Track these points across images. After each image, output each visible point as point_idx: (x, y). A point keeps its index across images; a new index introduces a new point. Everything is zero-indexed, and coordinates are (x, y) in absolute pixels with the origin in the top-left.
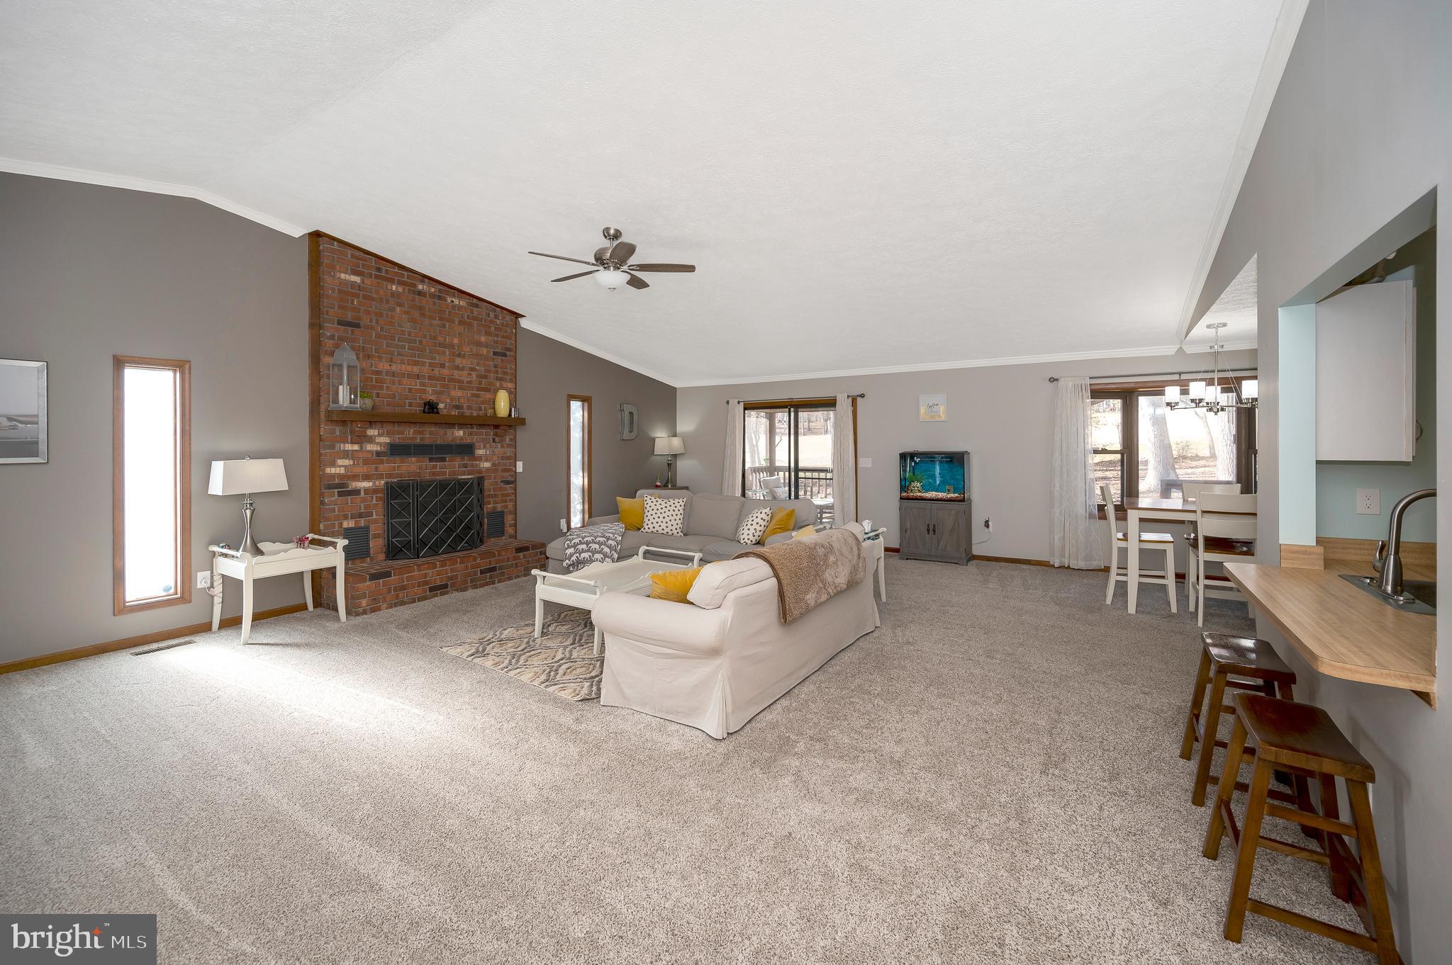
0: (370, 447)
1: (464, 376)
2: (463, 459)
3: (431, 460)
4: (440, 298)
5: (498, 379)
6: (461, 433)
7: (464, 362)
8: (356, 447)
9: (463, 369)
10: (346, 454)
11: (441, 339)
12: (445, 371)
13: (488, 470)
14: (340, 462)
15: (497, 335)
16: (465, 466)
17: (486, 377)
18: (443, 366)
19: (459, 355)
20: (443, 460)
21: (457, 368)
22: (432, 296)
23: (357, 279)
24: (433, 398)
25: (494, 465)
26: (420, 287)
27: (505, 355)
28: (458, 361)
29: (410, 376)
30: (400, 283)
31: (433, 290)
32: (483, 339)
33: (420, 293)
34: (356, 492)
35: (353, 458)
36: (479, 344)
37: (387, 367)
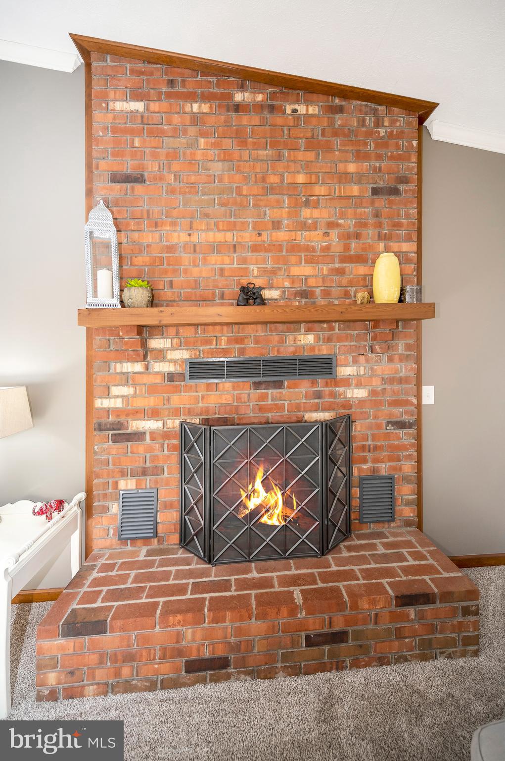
0: (159, 367)
1: (315, 239)
2: (314, 383)
3: (257, 385)
4: (272, 109)
5: (381, 238)
6: (310, 338)
7: (316, 213)
8: (138, 367)
9: (314, 227)
10: (127, 379)
11: (273, 179)
12: (281, 236)
13: (361, 402)
14: (115, 390)
15: (379, 157)
16: (318, 395)
17: (358, 236)
18: (276, 225)
19: (307, 203)
20: (279, 385)
21: (304, 226)
22: (259, 107)
23: (139, 106)
24: (258, 282)
25: (373, 393)
26: (238, 97)
27: (395, 191)
28: (306, 213)
29: (218, 248)
30: (205, 98)
31: (260, 98)
32: (352, 168)
33: (238, 108)
34: (138, 436)
35: (134, 385)
36: (345, 178)
37: (184, 237)
